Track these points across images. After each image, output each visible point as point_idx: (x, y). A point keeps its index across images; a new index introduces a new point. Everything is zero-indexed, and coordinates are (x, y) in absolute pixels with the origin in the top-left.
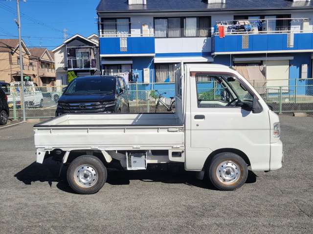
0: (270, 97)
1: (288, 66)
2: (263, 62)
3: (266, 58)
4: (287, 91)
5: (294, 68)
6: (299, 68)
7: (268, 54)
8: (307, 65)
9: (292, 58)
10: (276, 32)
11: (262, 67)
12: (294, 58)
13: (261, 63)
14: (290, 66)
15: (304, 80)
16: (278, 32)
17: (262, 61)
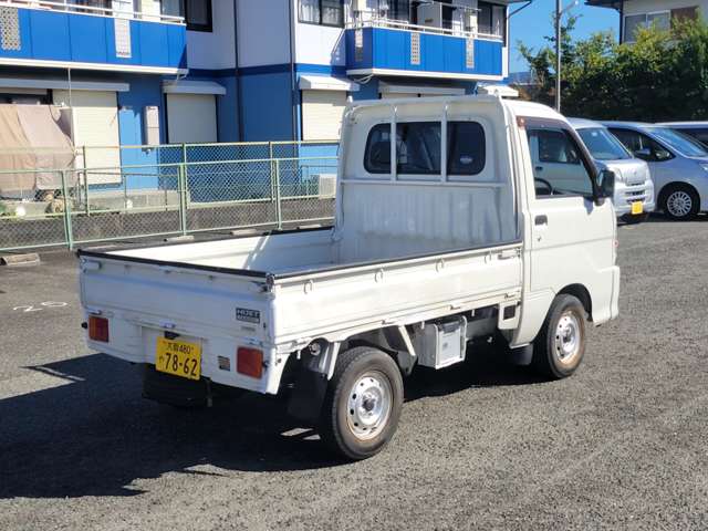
0: (92, 195)
1: (116, 109)
2: (55, 96)
3: (70, 84)
4: (118, 179)
5: (128, 113)
6: (138, 116)
7: (72, 70)
8: (156, 108)
9: (124, 87)
10: (78, 10)
11: (55, 110)
12: (131, 87)
13: (47, 98)
14: (119, 108)
15: (152, 149)
16: (83, 10)
17: (50, 91)
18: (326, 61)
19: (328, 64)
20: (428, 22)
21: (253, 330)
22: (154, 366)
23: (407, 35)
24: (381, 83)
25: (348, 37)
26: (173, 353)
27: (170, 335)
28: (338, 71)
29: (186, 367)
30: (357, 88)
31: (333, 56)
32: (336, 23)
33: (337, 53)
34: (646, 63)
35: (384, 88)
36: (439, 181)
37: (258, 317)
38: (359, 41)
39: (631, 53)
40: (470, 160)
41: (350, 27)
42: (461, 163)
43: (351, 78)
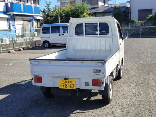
18: (2, 10)
19: (2, 11)
20: (24, 2)
21: (99, 75)
22: (58, 87)
23: (20, 5)
24: (14, 16)
25: (7, 5)
26: (65, 83)
27: (66, 79)
28: (5, 13)
29: (70, 86)
30: (10, 17)
31: (3, 9)
32: (3, 1)
33: (4, 8)
34: (68, 12)
35: (15, 17)
36: (97, 36)
37: (101, 71)
38: (9, 6)
39: (65, 10)
40: (105, 31)
41: (6, 2)
42: (102, 32)
43: (8, 15)
